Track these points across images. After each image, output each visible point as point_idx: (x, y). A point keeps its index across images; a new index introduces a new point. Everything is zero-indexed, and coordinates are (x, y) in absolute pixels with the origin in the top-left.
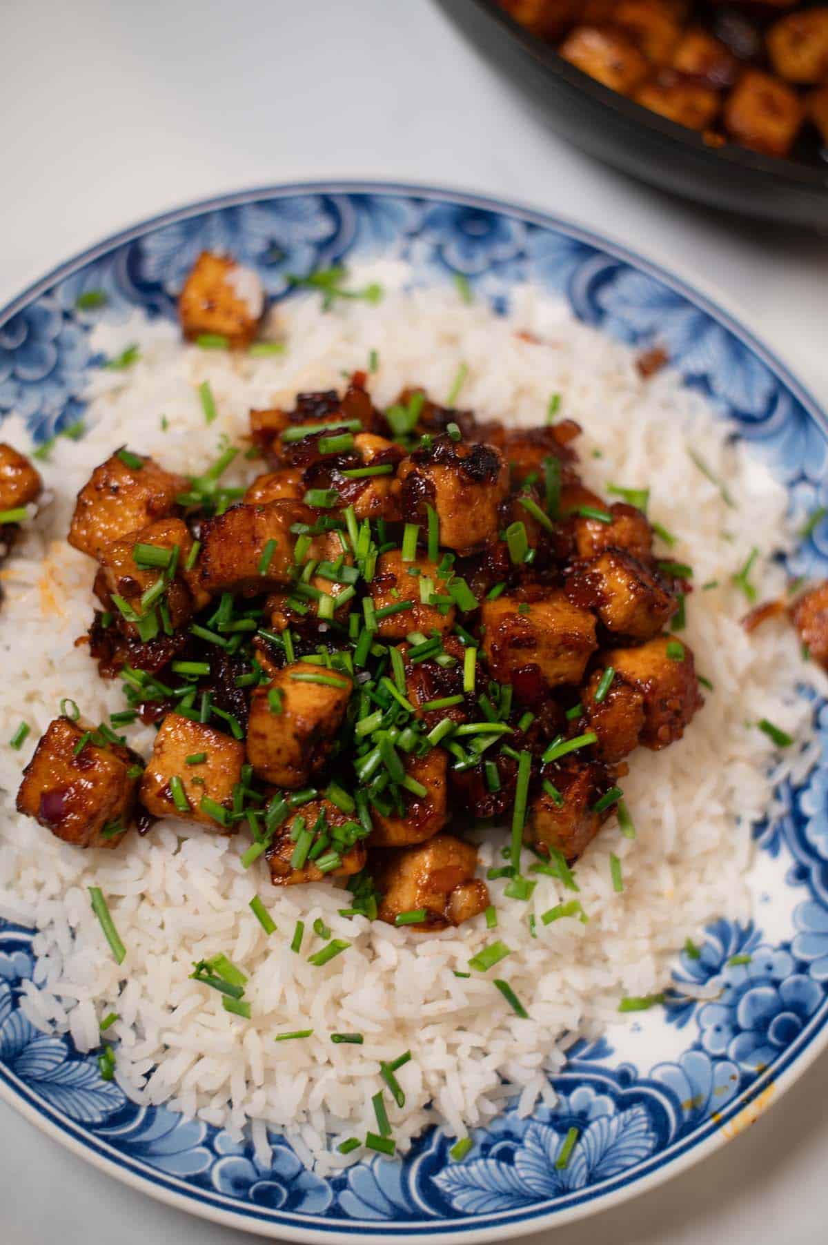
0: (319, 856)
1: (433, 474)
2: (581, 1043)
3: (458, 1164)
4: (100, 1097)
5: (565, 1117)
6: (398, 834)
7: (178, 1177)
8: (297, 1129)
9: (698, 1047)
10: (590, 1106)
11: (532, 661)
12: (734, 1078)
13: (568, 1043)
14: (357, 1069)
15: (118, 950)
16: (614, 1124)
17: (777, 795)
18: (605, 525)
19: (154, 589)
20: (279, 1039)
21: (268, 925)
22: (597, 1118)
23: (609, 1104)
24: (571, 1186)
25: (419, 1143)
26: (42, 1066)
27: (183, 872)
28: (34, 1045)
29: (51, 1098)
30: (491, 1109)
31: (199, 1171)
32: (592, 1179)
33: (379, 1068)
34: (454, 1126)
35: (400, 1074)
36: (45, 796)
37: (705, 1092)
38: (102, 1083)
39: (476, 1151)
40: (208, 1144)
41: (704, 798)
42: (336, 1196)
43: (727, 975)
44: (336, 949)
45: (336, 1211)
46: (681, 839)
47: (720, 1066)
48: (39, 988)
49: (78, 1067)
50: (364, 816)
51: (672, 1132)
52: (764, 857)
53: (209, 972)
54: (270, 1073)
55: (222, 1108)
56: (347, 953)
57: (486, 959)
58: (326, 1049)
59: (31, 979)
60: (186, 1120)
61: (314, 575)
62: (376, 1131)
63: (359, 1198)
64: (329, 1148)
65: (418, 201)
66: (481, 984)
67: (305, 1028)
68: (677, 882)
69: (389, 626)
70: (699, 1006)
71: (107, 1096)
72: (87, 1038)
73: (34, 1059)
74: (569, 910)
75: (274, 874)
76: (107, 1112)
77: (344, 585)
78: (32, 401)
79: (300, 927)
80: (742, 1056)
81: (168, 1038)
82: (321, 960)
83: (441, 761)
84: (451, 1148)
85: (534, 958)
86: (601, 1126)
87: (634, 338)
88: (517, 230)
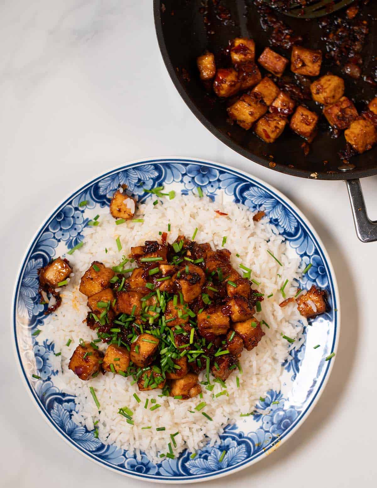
0: (151, 384)
2: (229, 425)
3: (192, 460)
4: (95, 443)
5: (223, 447)
6: (173, 376)
7: (115, 465)
8: (148, 451)
9: (262, 428)
10: (230, 444)
11: (211, 331)
12: (270, 438)
13: (224, 426)
14: (164, 436)
15: (98, 404)
16: (236, 449)
17: (290, 354)
18: (234, 288)
19: (104, 313)
20: (142, 428)
21: (138, 400)
22: (232, 447)
23: (235, 443)
24: (223, 467)
25: (181, 454)
26: (78, 435)
27: (115, 385)
28: (76, 429)
29: (81, 444)
30: (202, 445)
31: (121, 463)
32: (228, 466)
33: (170, 436)
34: (191, 450)
35: (176, 438)
36: (76, 367)
37: (262, 441)
38: (95, 439)
39: (198, 456)
40: (124, 455)
41: (266, 357)
42: (158, 469)
43: (272, 407)
44: (157, 406)
45: (158, 474)
46: (259, 370)
47: (267, 434)
48: (77, 413)
49: (89, 434)
50: (164, 374)
51: (252, 453)
52: (285, 371)
53: (123, 411)
54: (140, 437)
55: (128, 446)
56: (160, 408)
57: (200, 407)
58: (155, 431)
59: (75, 410)
60: (117, 449)
61: (148, 311)
62: (169, 452)
63: (165, 470)
64: (157, 456)
65: (186, 165)
66: (198, 414)
67: (150, 426)
68: (258, 379)
69: (170, 324)
70: (263, 416)
71: (97, 442)
72: (91, 427)
73: (76, 433)
74: (224, 393)
75: (139, 388)
76: (96, 447)
77: (157, 313)
78: (67, 236)
79: (147, 400)
80: (274, 432)
81: (112, 428)
82: (152, 409)
83: (185, 359)
84: (191, 455)
85: (214, 405)
86: (232, 450)
87: (255, 207)
88: (217, 172)
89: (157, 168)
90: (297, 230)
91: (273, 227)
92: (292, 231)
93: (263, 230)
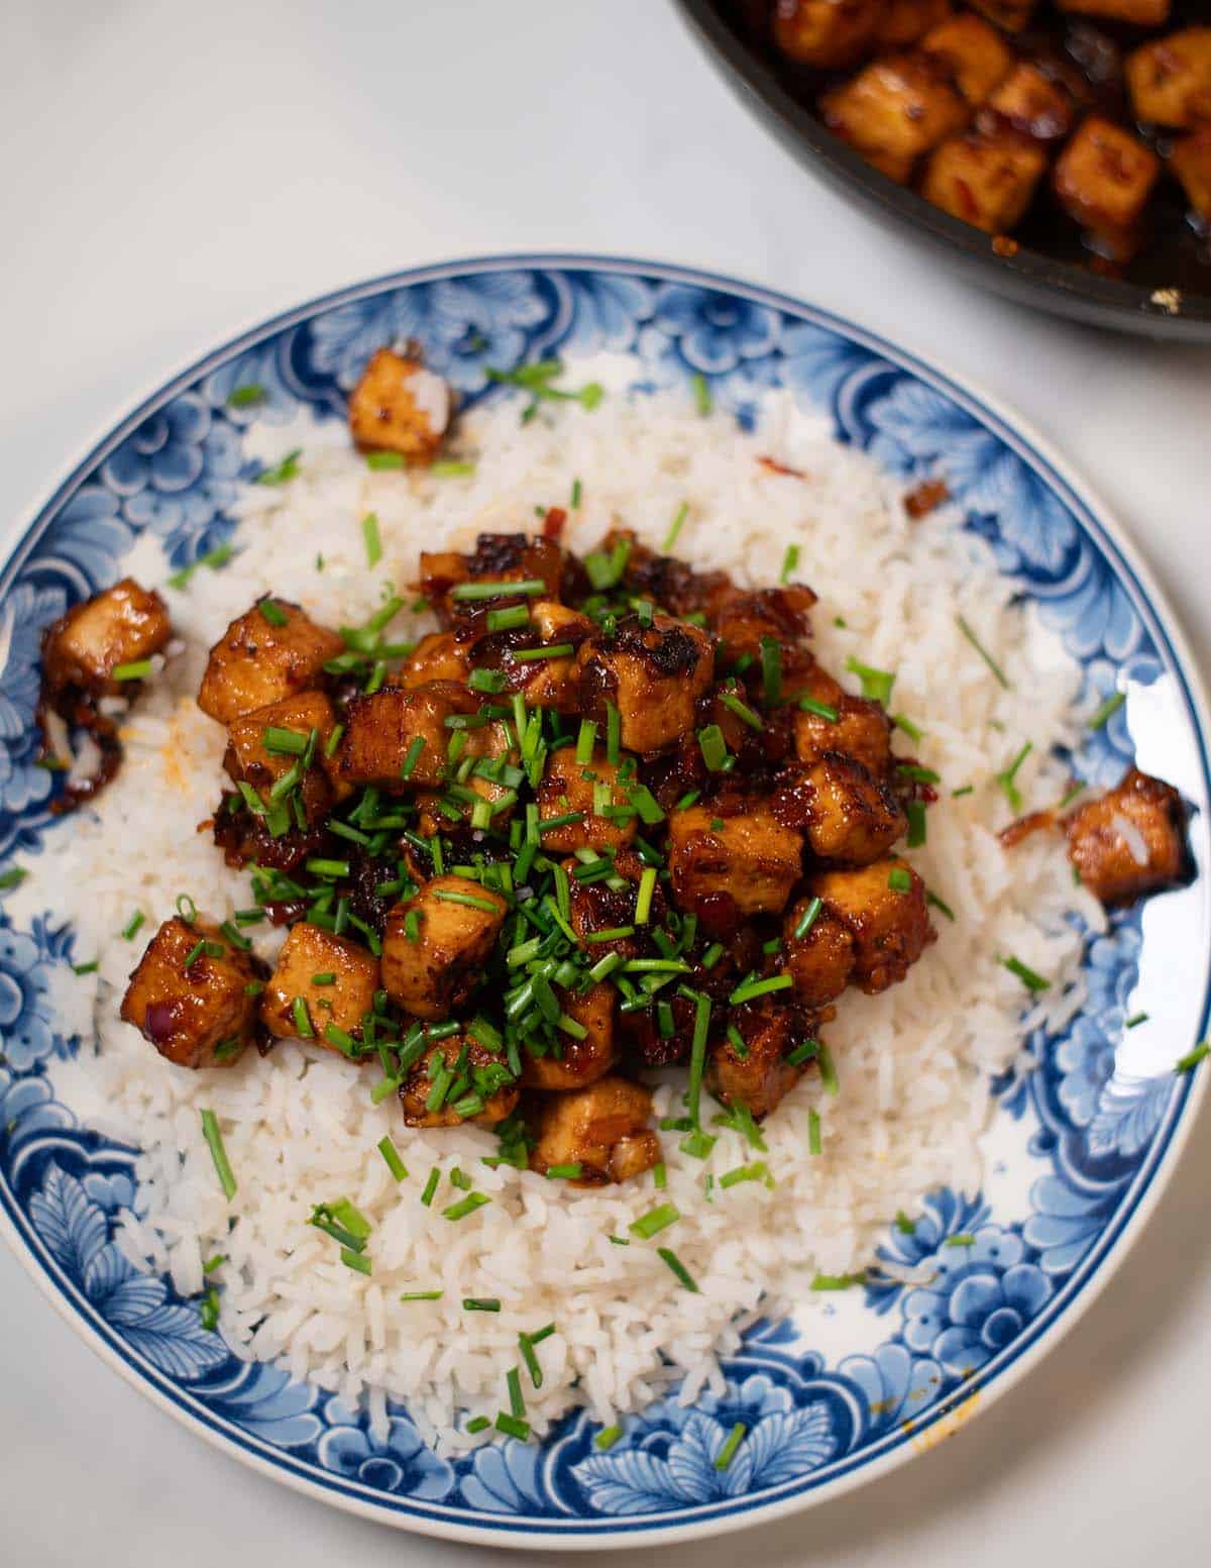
0: (460, 1098)
1: (618, 664)
2: (762, 1323)
3: (603, 1454)
4: (199, 1349)
5: (733, 1410)
6: (553, 1076)
7: (278, 1447)
8: (420, 1400)
9: (899, 1340)
10: (764, 1398)
11: (721, 888)
12: (934, 1380)
13: (745, 1323)
14: (492, 1339)
15: (228, 1181)
16: (790, 1421)
17: (1028, 1045)
18: (828, 724)
19: (286, 778)
20: (406, 1298)
21: (397, 1170)
22: (771, 1414)
23: (786, 1398)
24: (729, 1491)
25: (560, 1427)
26: (135, 1309)
27: (307, 1102)
28: (129, 1285)
29: (143, 1347)
30: (647, 1394)
31: (304, 1441)
32: (754, 1485)
33: (517, 1340)
34: (601, 1411)
35: (542, 1349)
36: (152, 1009)
37: (899, 1393)
38: (203, 1332)
39: (626, 1441)
40: (318, 1411)
41: (934, 1046)
42: (458, 1482)
43: (943, 1256)
44: (474, 1203)
45: (456, 1499)
46: (900, 1094)
47: (921, 1364)
48: (139, 1218)
49: (177, 1313)
50: (513, 1057)
51: (855, 1439)
52: (1004, 1117)
53: (330, 1217)
54: (392, 1337)
55: (337, 1371)
56: (486, 1209)
57: (653, 1223)
58: (457, 1314)
59: (130, 1208)
60: (294, 1382)
61: (471, 775)
62: (509, 1412)
63: (485, 1486)
64: (456, 1425)
65: (653, 283)
66: (642, 1253)
67: (437, 1290)
68: (894, 1141)
69: (555, 840)
70: (906, 1290)
71: (207, 1348)
72: (189, 1280)
73: (128, 1301)
74: (755, 1173)
75: (408, 1114)
76: (205, 1367)
77: (506, 788)
78: (171, 517)
79: (435, 1175)
80: (948, 1356)
81: (278, 1288)
82: (456, 1214)
83: (605, 998)
84: (597, 1435)
85: (710, 1224)
86: (773, 1423)
87: (909, 465)
88: (773, 322)
89: (542, 284)
90: (1072, 556)
91: (977, 543)
92: (1054, 560)
93: (940, 553)
